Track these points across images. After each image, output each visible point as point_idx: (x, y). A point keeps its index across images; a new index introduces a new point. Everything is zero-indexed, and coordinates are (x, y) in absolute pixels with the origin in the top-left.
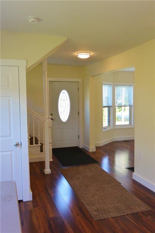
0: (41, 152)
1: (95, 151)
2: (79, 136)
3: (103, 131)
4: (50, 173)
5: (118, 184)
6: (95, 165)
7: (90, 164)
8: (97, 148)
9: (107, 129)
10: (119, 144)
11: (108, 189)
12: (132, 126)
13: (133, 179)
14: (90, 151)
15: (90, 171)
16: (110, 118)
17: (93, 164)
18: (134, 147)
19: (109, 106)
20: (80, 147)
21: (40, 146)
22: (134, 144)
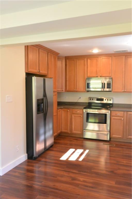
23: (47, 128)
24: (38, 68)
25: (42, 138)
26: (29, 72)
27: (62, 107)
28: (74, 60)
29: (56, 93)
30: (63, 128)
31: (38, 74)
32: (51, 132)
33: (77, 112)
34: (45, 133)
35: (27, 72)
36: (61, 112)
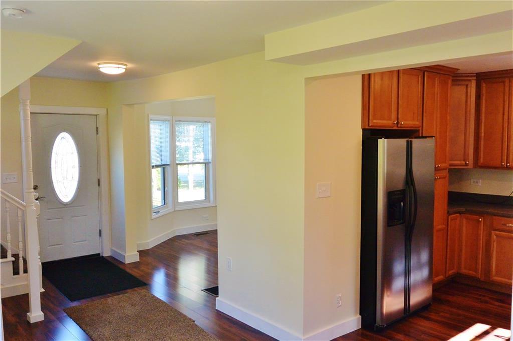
0: (14, 275)
1: (139, 260)
2: (100, 231)
3: (153, 217)
4: (43, 319)
5: (190, 324)
6: (140, 291)
7: (129, 291)
8: (142, 253)
9: (162, 213)
10: (187, 241)
11: (172, 336)
12: (212, 204)
13: (217, 310)
14: (128, 261)
15: (132, 305)
16: (166, 189)
17: (136, 289)
18: (217, 247)
19: (164, 165)
20: (105, 255)
21: (12, 263)
22: (217, 239)
23: (414, 260)
24: (394, 116)
25: (399, 284)
26: (371, 127)
27: (463, 209)
28: (504, 82)
29: (445, 173)
30: (463, 266)
31: (395, 128)
32: (425, 273)
33: (508, 225)
34: (407, 273)
35: (367, 128)
36: (458, 221)
